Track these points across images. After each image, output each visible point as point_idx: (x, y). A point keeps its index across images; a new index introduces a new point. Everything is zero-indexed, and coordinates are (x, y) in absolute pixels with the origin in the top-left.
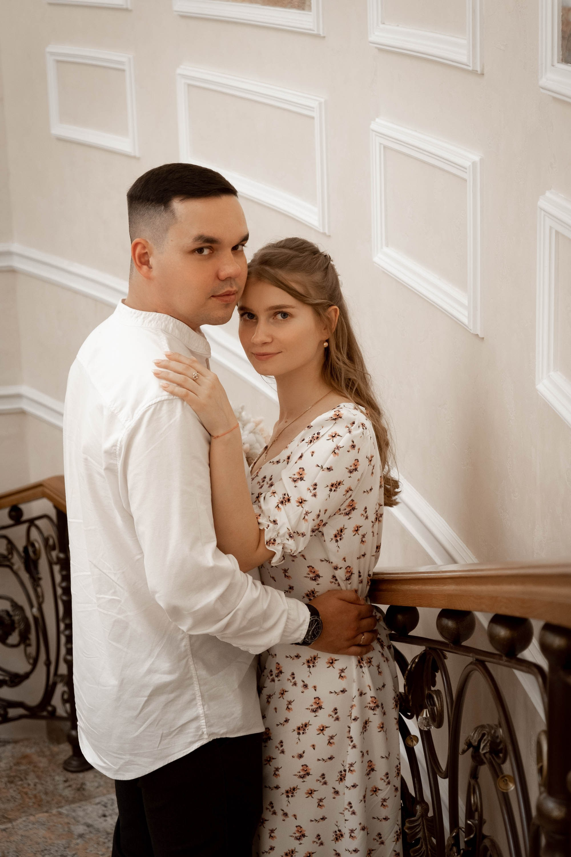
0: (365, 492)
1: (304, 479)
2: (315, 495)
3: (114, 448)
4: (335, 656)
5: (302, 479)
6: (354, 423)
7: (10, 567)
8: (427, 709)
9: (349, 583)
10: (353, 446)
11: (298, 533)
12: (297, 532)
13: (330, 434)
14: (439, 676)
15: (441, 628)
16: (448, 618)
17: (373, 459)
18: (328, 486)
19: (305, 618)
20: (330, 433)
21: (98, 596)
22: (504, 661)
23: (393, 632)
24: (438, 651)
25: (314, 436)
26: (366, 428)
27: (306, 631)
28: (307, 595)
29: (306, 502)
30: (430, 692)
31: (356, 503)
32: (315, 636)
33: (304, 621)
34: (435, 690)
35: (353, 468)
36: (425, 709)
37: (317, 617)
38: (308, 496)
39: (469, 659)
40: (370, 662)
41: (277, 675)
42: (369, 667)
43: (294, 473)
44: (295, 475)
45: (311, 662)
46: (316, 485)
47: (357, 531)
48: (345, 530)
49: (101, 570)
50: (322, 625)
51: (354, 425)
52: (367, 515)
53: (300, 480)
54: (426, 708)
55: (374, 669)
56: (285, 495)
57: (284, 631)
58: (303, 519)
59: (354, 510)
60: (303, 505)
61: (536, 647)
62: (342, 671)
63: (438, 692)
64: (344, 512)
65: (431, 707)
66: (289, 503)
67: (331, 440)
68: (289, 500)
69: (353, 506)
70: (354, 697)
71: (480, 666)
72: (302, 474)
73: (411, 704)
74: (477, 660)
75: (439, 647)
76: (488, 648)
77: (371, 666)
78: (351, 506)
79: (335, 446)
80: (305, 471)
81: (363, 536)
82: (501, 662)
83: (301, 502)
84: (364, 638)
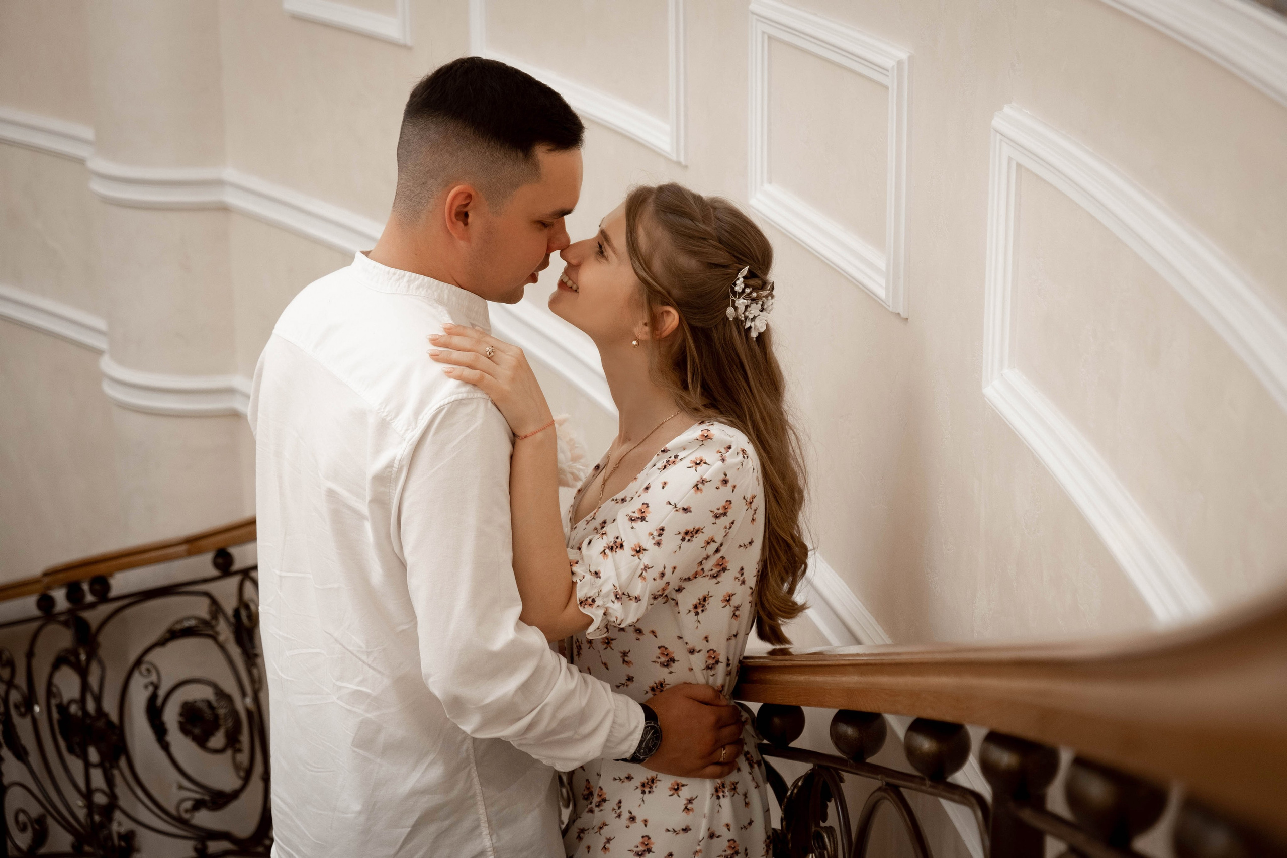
0: (740, 546)
1: (646, 519)
2: (658, 544)
3: (388, 470)
4: (683, 780)
5: (643, 519)
6: (730, 448)
7: (214, 637)
8: (814, 855)
9: (712, 674)
10: (725, 482)
11: (629, 596)
12: (628, 593)
13: (694, 459)
14: (831, 807)
15: (837, 738)
16: (847, 723)
17: (754, 500)
18: (680, 533)
19: (638, 723)
20: (693, 457)
21: (339, 683)
22: (928, 786)
23: (765, 742)
24: (831, 769)
25: (670, 460)
26: (747, 457)
27: (638, 742)
28: (653, 689)
29: (646, 551)
30: (819, 829)
31: (728, 562)
32: (650, 750)
33: (636, 727)
34: (826, 827)
35: (721, 511)
36: (810, 853)
37: (654, 723)
38: (648, 544)
39: (876, 783)
40: (734, 788)
41: (597, 804)
42: (733, 796)
43: (634, 510)
44: (635, 512)
45: (647, 786)
46: (662, 529)
47: (728, 601)
48: (710, 598)
49: (344, 647)
50: (661, 735)
51: (731, 451)
52: (744, 578)
53: (640, 520)
54: (812, 853)
55: (739, 798)
56: (617, 538)
57: (608, 741)
58: (640, 576)
59: (724, 572)
60: (641, 556)
61: (973, 767)
62: (690, 801)
63: (830, 830)
64: (710, 573)
65: (819, 851)
66: (621, 551)
67: (694, 468)
68: (622, 546)
69: (723, 566)
70: (700, 840)
71: (892, 794)
72: (644, 512)
73: (790, 846)
74: (888, 784)
75: (834, 765)
76: (906, 767)
77: (736, 794)
78: (721, 565)
79: (699, 479)
80: (650, 509)
81: (737, 608)
82: (923, 787)
83: (639, 551)
84: (725, 753)
